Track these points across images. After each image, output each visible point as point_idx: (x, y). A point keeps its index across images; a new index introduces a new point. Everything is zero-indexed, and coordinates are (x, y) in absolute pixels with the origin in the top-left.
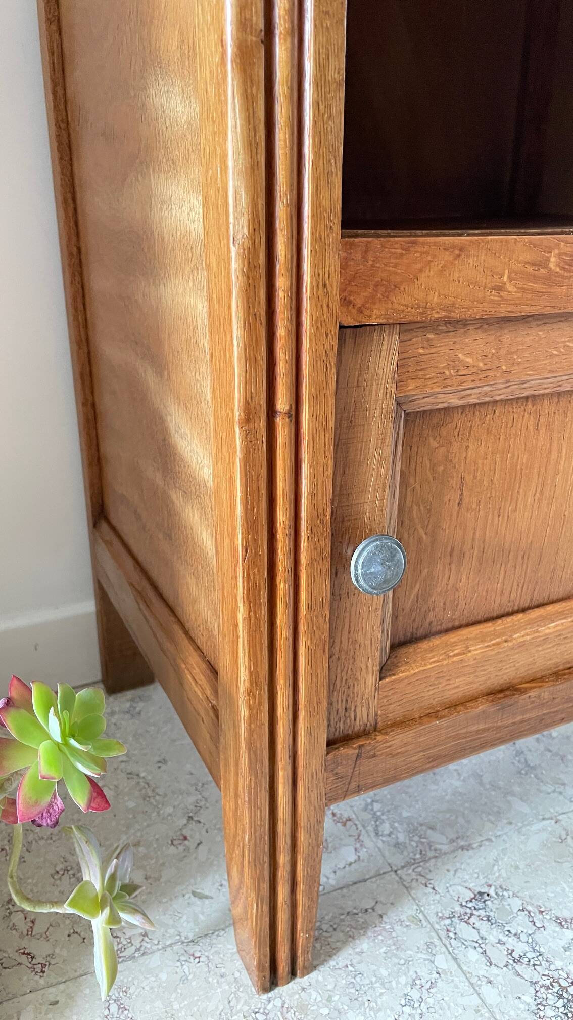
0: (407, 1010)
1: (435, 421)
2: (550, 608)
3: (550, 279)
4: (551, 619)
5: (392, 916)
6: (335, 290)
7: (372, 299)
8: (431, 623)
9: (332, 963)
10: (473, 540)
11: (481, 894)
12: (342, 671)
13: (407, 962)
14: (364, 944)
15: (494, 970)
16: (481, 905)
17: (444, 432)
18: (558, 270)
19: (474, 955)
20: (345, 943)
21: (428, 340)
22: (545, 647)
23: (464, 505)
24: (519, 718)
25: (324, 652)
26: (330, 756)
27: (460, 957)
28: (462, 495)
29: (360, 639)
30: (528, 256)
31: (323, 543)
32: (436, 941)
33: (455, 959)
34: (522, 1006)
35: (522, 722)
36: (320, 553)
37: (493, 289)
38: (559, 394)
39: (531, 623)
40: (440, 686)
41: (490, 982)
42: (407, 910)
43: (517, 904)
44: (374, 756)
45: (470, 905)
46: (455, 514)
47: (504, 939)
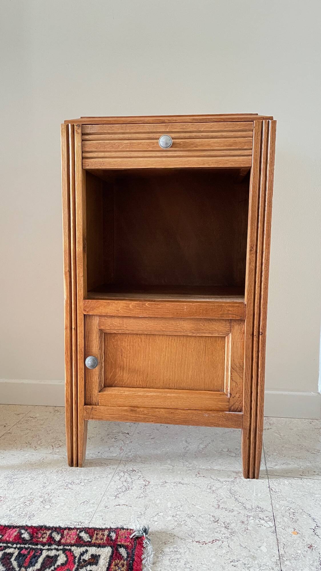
0: (93, 479)
1: (113, 335)
2: (151, 389)
3: (130, 310)
4: (151, 392)
5: (110, 467)
6: (82, 308)
7: (90, 310)
8: (116, 384)
9: (88, 468)
10: (126, 366)
11: (134, 470)
12: (89, 387)
13: (103, 473)
14: (98, 468)
15: (119, 481)
16: (131, 472)
17: (116, 338)
18: (132, 308)
19: (118, 478)
20: (94, 466)
21: (105, 319)
22: (147, 398)
23: (123, 356)
24: (138, 416)
25: (83, 380)
26: (85, 406)
27: (115, 477)
28: (122, 353)
29: (93, 380)
30: (125, 305)
31: (82, 356)
32: (113, 473)
33: (113, 476)
34: (116, 487)
35: (139, 417)
36: (81, 357)
37: (117, 310)
38: (137, 334)
39: (144, 391)
40: (115, 399)
41: (115, 482)
42: (115, 467)
43: (140, 474)
44: (96, 411)
45: (129, 471)
46: (120, 358)
47: (128, 478)
